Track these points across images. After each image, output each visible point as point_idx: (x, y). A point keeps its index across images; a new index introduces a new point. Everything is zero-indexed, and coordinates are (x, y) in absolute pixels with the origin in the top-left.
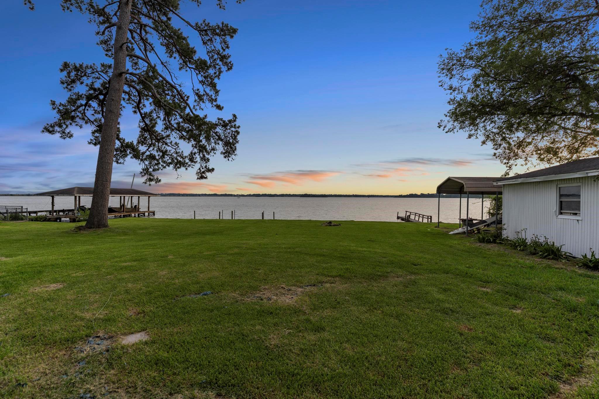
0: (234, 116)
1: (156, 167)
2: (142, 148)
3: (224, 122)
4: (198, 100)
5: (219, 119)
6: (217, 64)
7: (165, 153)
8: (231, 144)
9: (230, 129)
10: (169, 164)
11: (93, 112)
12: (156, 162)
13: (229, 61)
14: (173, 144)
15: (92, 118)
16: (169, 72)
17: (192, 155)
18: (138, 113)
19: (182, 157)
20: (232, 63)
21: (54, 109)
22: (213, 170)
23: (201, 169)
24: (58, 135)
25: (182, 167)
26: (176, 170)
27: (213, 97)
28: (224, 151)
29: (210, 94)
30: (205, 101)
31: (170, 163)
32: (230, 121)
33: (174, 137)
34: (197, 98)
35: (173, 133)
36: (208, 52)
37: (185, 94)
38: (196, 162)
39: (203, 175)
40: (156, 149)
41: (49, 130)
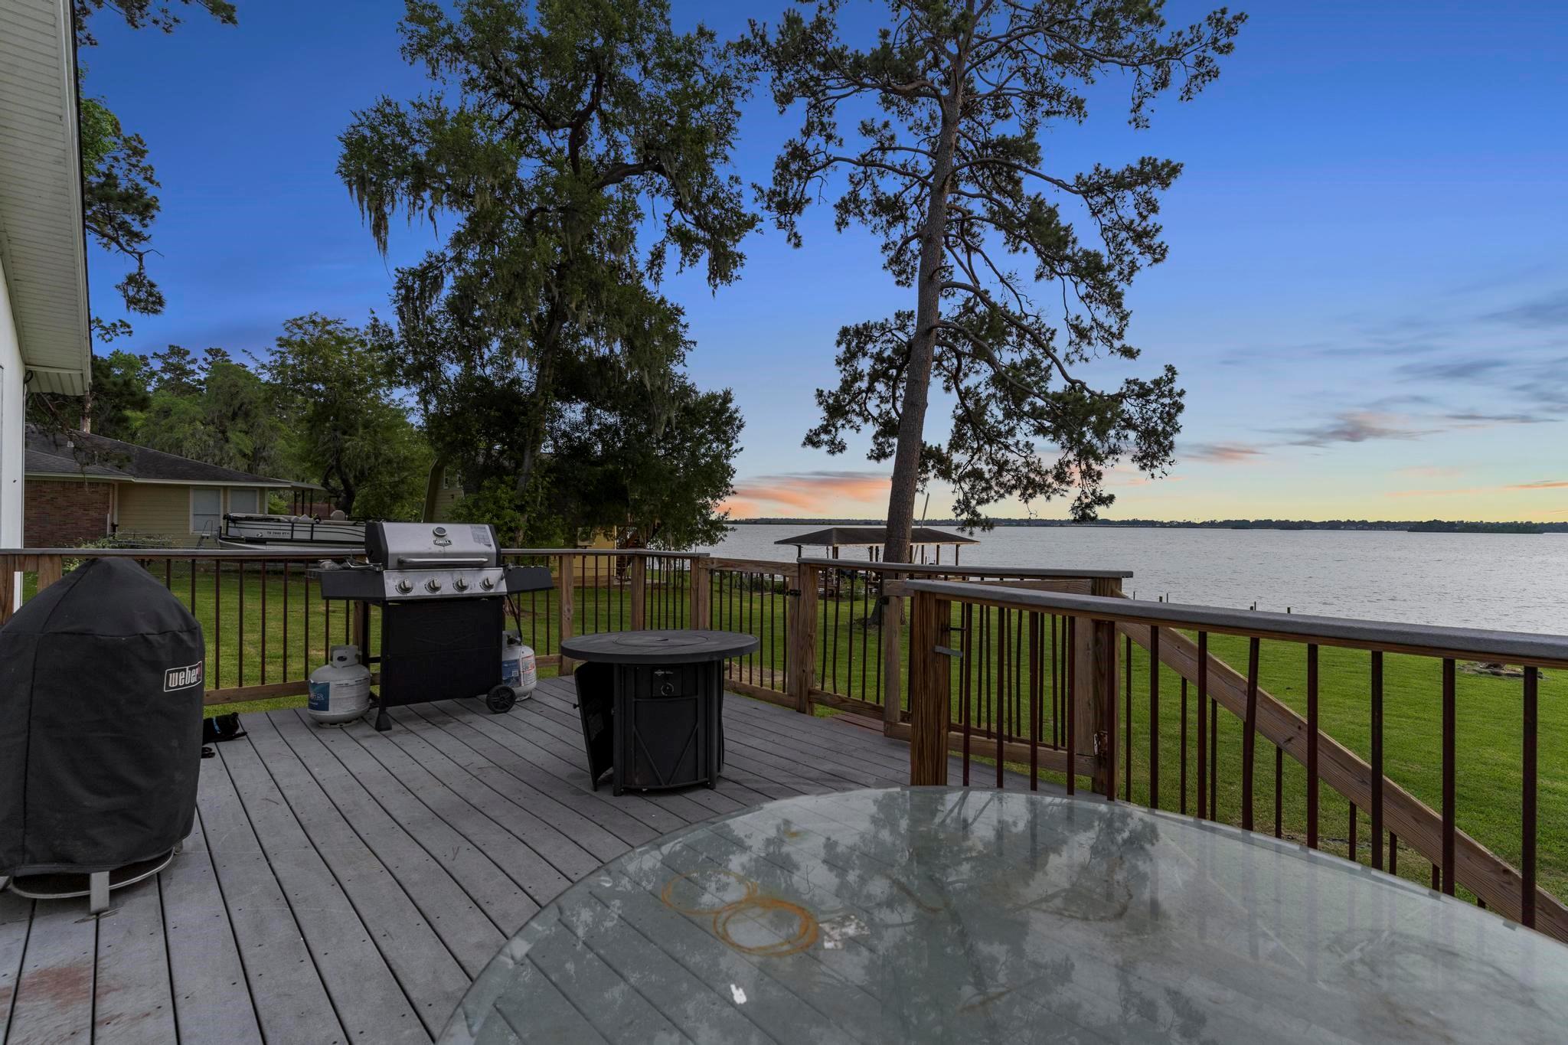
0: (1170, 369)
1: (984, 495)
2: (959, 457)
3: (1142, 385)
4: (1078, 340)
5: (1128, 382)
6: (1127, 253)
7: (1002, 466)
8: (1158, 436)
9: (1156, 401)
10: (1010, 490)
11: (878, 402)
12: (984, 485)
13: (1157, 241)
14: (1021, 446)
15: (875, 412)
16: (1016, 295)
17: (1063, 465)
18: (954, 390)
19: (1039, 473)
20: (1164, 246)
21: (821, 404)
22: (1111, 498)
23: (1083, 497)
24: (825, 448)
25: (1038, 495)
26: (1026, 502)
27: (1114, 330)
28: (1140, 455)
29: (1106, 325)
30: (1094, 341)
31: (1014, 487)
32: (1157, 383)
33: (1024, 431)
34: (1074, 336)
35: (1022, 424)
36: (1104, 230)
37: (1047, 326)
38: (1072, 482)
39: (1088, 511)
40: (984, 458)
41: (812, 441)
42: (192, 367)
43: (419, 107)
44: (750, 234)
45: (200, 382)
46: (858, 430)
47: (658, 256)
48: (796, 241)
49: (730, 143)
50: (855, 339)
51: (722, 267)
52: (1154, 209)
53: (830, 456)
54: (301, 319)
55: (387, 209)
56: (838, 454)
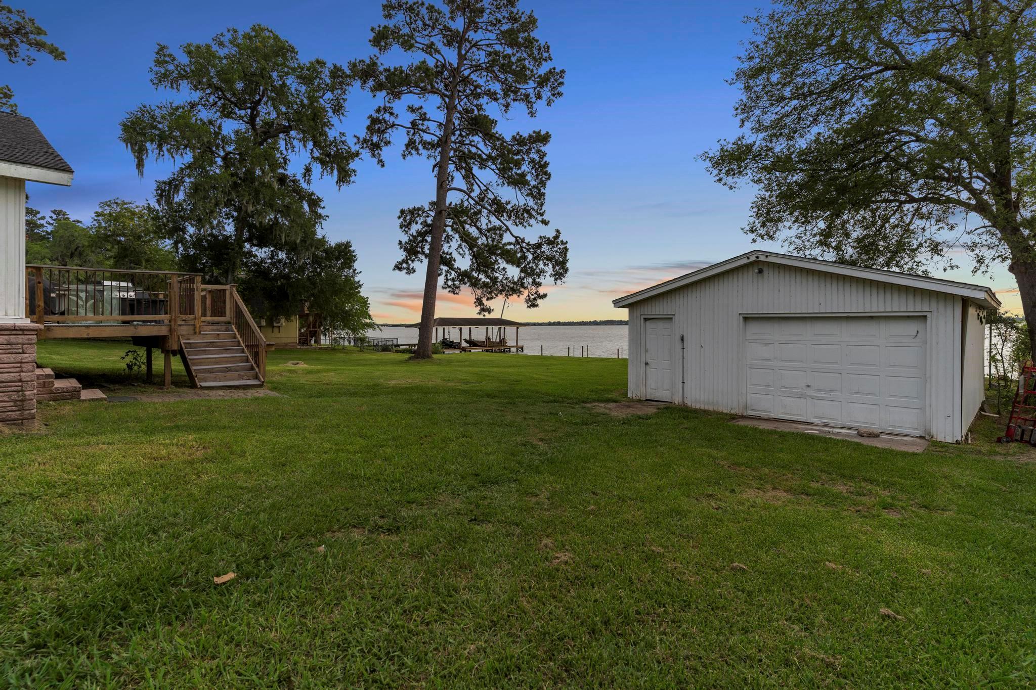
0: (558, 231)
3: (548, 239)
5: (541, 237)
8: (561, 264)
9: (557, 246)
10: (501, 292)
13: (547, 170)
14: (501, 269)
19: (512, 283)
20: (550, 172)
21: (401, 248)
22: (545, 296)
23: (531, 295)
24: (405, 271)
25: (514, 294)
26: (508, 298)
27: (539, 211)
28: (554, 273)
29: (535, 208)
32: (554, 238)
33: (500, 262)
35: (499, 258)
38: (527, 287)
39: (534, 302)
41: (398, 267)
42: (42, 222)
43: (160, 108)
44: (357, 159)
45: (48, 233)
46: (421, 262)
47: (308, 170)
48: (381, 163)
49: (343, 113)
50: (409, 216)
51: (344, 176)
52: (545, 154)
53: (408, 276)
54: (110, 201)
55: (144, 157)
56: (412, 274)
